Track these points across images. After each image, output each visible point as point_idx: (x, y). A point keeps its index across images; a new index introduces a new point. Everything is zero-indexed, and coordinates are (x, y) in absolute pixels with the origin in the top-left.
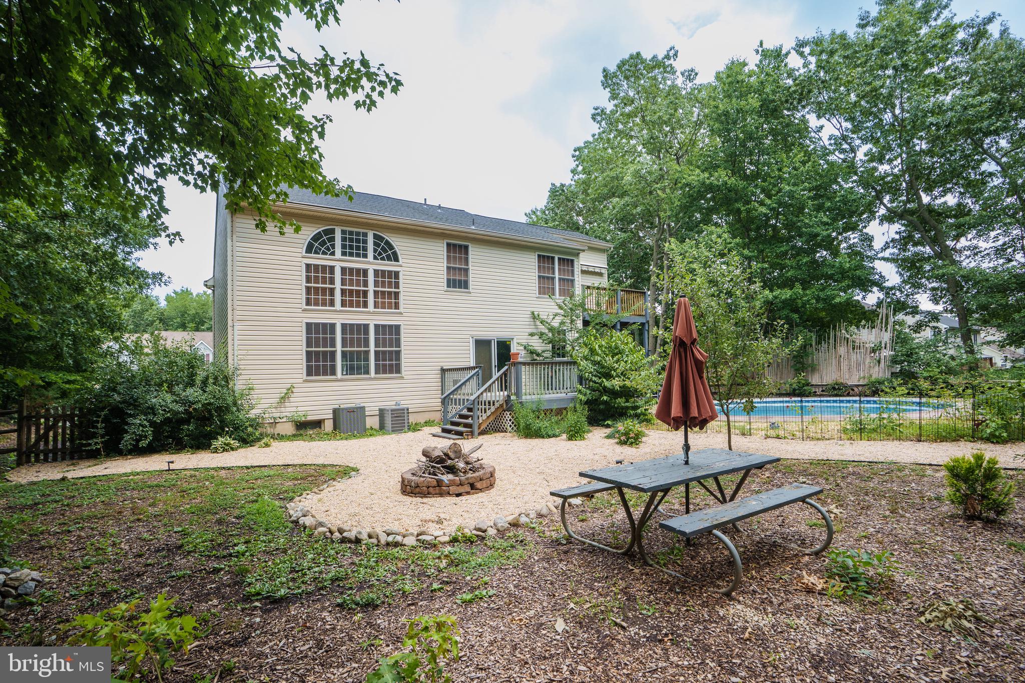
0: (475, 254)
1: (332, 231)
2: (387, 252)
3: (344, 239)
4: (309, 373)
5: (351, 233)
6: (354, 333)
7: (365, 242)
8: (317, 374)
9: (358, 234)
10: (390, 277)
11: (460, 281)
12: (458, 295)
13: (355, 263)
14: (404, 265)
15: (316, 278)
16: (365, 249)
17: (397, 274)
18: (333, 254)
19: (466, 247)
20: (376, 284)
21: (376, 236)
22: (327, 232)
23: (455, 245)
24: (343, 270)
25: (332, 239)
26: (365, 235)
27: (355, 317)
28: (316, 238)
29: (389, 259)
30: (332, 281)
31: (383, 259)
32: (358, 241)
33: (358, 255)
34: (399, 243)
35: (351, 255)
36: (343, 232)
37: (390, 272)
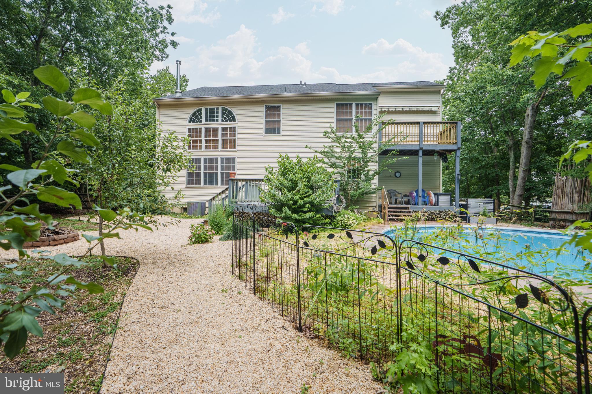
0: (285, 110)
1: (201, 110)
2: (229, 117)
3: (206, 113)
4: (189, 183)
5: (210, 109)
6: (211, 162)
7: (217, 113)
8: (192, 184)
9: (214, 109)
10: (230, 131)
11: (275, 129)
12: (273, 138)
13: (212, 125)
14: (238, 123)
15: (193, 135)
16: (217, 117)
17: (234, 129)
18: (201, 122)
19: (279, 107)
20: (223, 135)
21: (223, 109)
22: (198, 111)
23: (271, 107)
24: (206, 129)
25: (200, 114)
26: (217, 109)
27: (211, 154)
28: (194, 113)
29: (230, 120)
30: (200, 136)
31: (227, 121)
32: (210, 113)
33: (214, 121)
34: (236, 111)
35: (210, 121)
36: (206, 109)
37: (230, 128)
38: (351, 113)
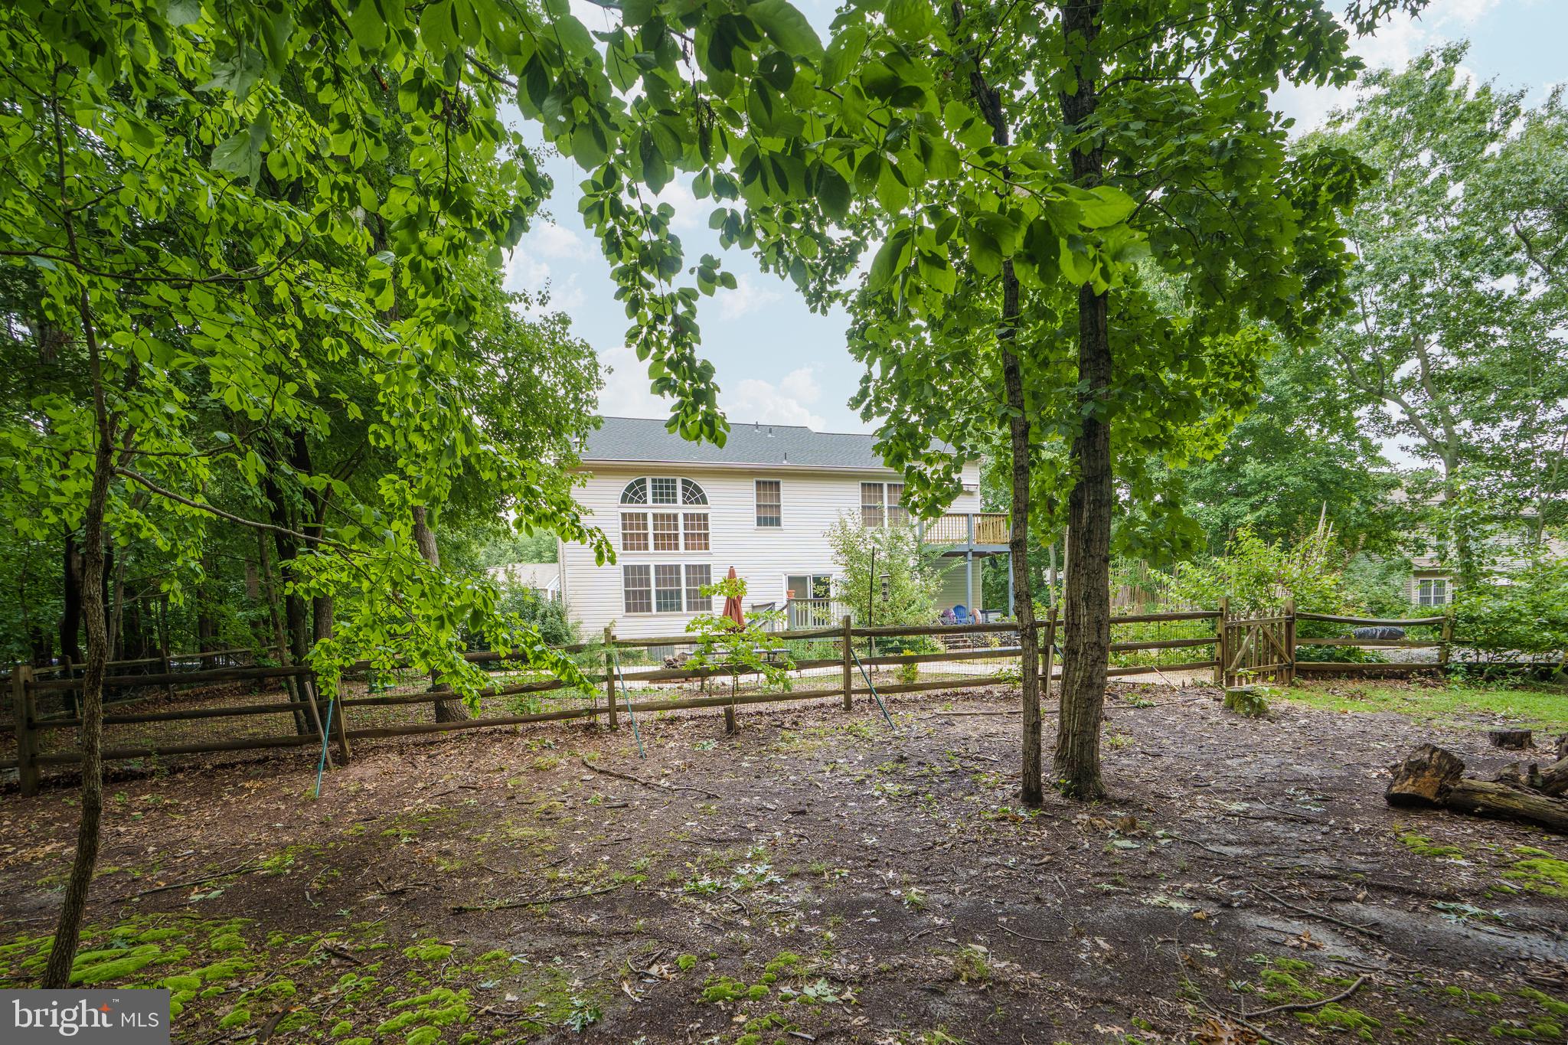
0: (787, 489)
1: (643, 481)
2: (695, 495)
3: (654, 487)
4: (628, 610)
5: (661, 481)
6: (668, 573)
7: (674, 488)
8: (635, 611)
9: (667, 481)
10: (699, 519)
11: (771, 519)
12: (769, 532)
13: (666, 509)
14: (712, 506)
15: (631, 525)
16: (674, 495)
17: (705, 516)
18: (645, 502)
19: (777, 484)
20: (686, 527)
21: (684, 482)
22: (638, 482)
23: (765, 483)
24: (655, 516)
25: (644, 489)
26: (674, 481)
27: (667, 558)
28: (630, 487)
29: (698, 502)
30: (645, 527)
31: (692, 503)
32: (667, 488)
33: (668, 501)
34: (707, 486)
35: (662, 501)
36: (654, 481)
37: (699, 515)
38: (881, 498)
